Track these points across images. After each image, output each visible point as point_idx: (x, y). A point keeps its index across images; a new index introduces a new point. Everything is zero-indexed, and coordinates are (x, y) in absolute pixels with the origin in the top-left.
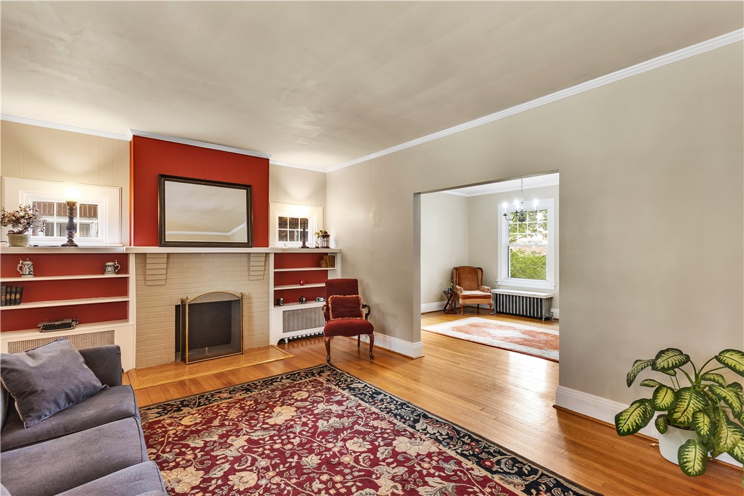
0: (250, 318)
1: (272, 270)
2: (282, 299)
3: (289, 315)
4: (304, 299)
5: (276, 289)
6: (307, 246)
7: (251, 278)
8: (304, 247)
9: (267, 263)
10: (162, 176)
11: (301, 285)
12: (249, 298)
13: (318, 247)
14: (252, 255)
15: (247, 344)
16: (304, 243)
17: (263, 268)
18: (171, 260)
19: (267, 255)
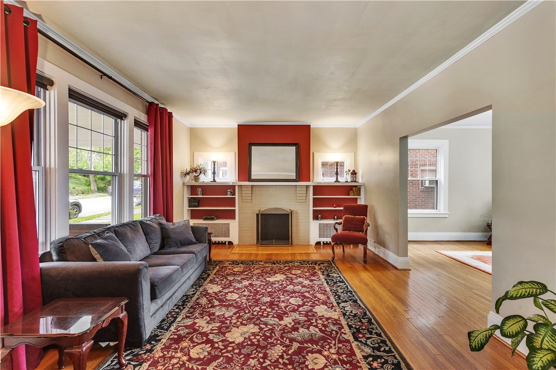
0: (297, 225)
1: (311, 197)
2: (320, 216)
3: (324, 227)
4: (336, 217)
5: (315, 209)
6: (339, 180)
7: (298, 201)
8: (337, 181)
9: (308, 192)
10: (250, 144)
11: (334, 207)
12: (297, 213)
13: (347, 182)
14: (298, 187)
15: (295, 241)
16: (337, 178)
17: (305, 195)
18: (254, 189)
19: (307, 187)
